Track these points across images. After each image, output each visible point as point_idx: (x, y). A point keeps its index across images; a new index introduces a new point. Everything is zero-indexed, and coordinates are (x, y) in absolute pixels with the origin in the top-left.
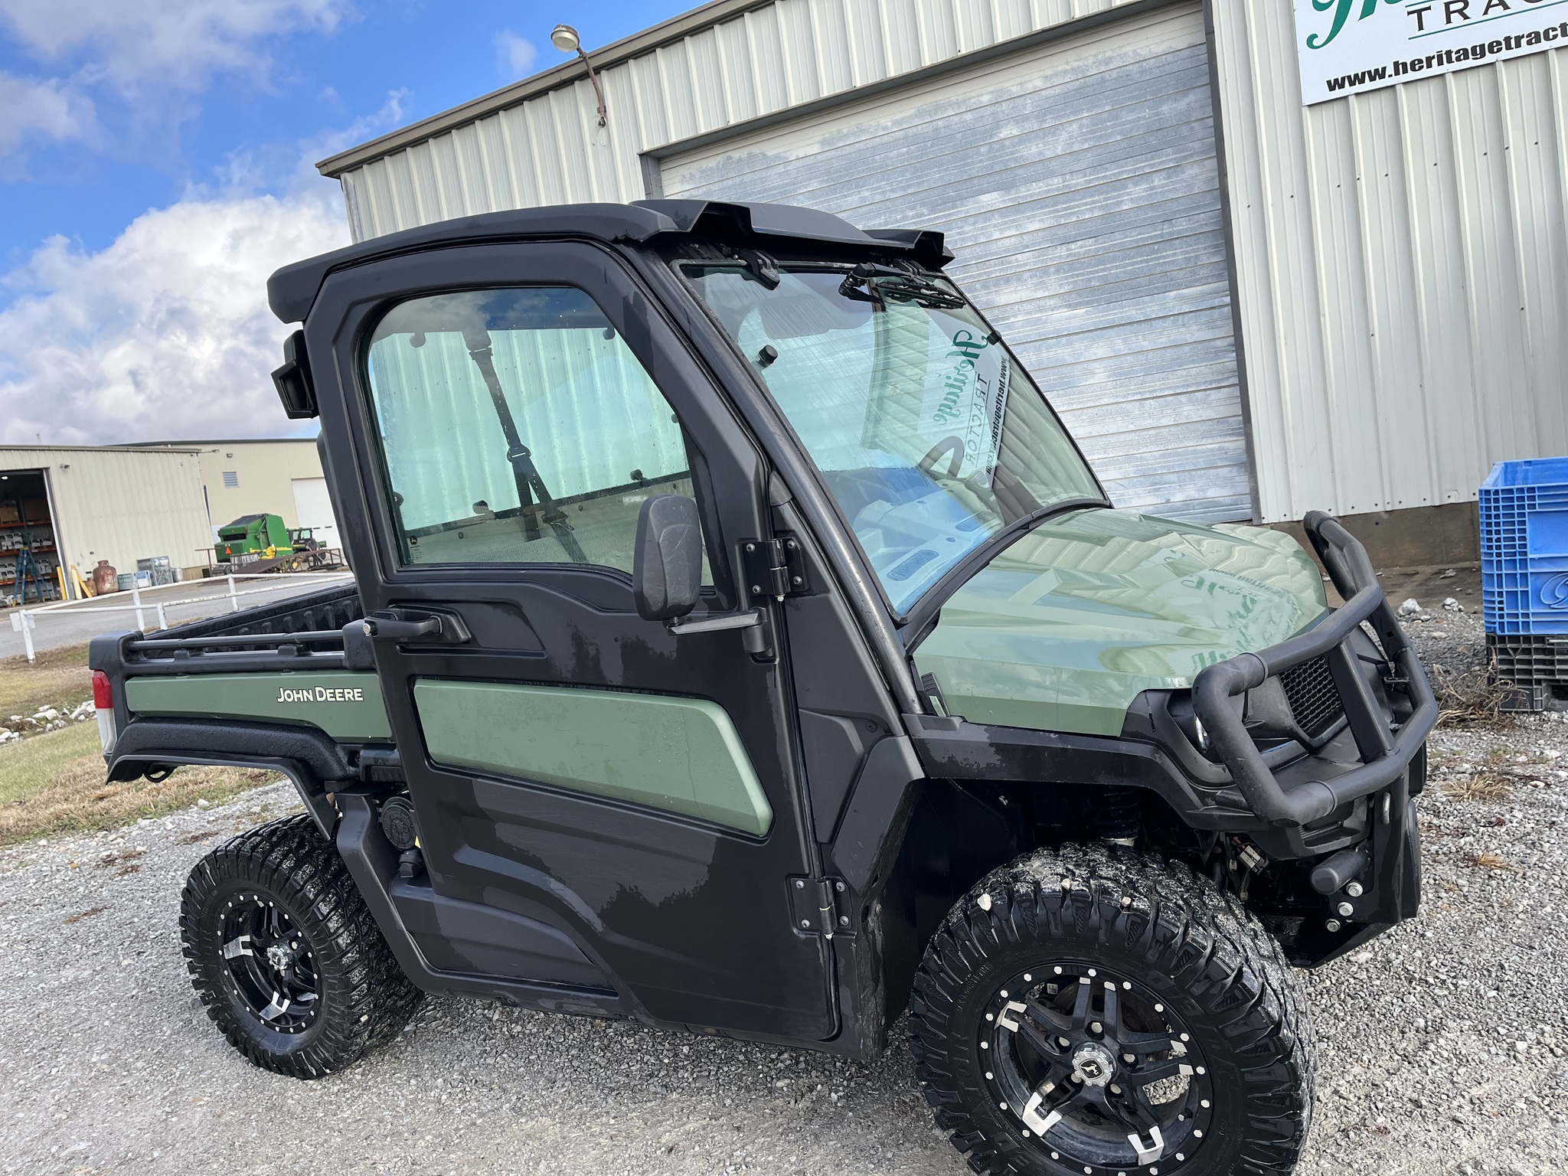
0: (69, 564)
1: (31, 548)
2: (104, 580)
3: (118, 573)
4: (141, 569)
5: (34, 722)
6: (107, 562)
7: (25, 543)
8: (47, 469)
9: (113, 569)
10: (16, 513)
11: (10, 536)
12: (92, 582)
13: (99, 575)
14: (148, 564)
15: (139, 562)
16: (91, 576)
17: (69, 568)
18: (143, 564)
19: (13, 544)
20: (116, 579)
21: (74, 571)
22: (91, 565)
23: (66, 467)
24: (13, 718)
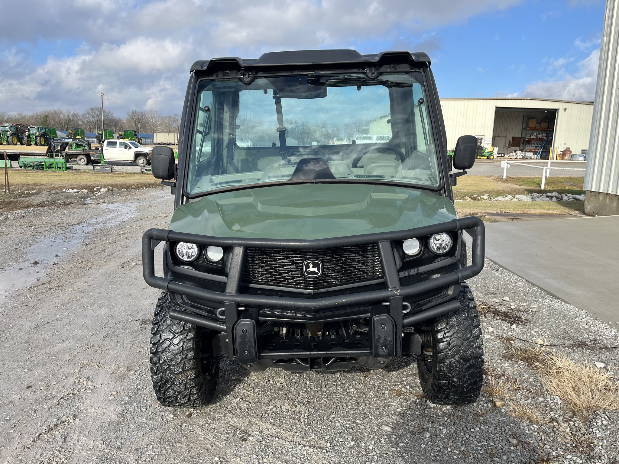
0: (555, 147)
1: (548, 139)
2: (566, 155)
3: (572, 153)
4: (582, 153)
5: (480, 198)
6: (569, 148)
7: (546, 137)
8: (558, 109)
9: (571, 152)
10: (547, 125)
11: (542, 133)
12: (561, 156)
13: (566, 152)
14: (585, 152)
15: (582, 150)
16: (562, 153)
17: (555, 148)
18: (584, 152)
19: (542, 136)
20: (570, 156)
21: (556, 150)
22: (563, 149)
23: (566, 109)
24: (474, 195)
